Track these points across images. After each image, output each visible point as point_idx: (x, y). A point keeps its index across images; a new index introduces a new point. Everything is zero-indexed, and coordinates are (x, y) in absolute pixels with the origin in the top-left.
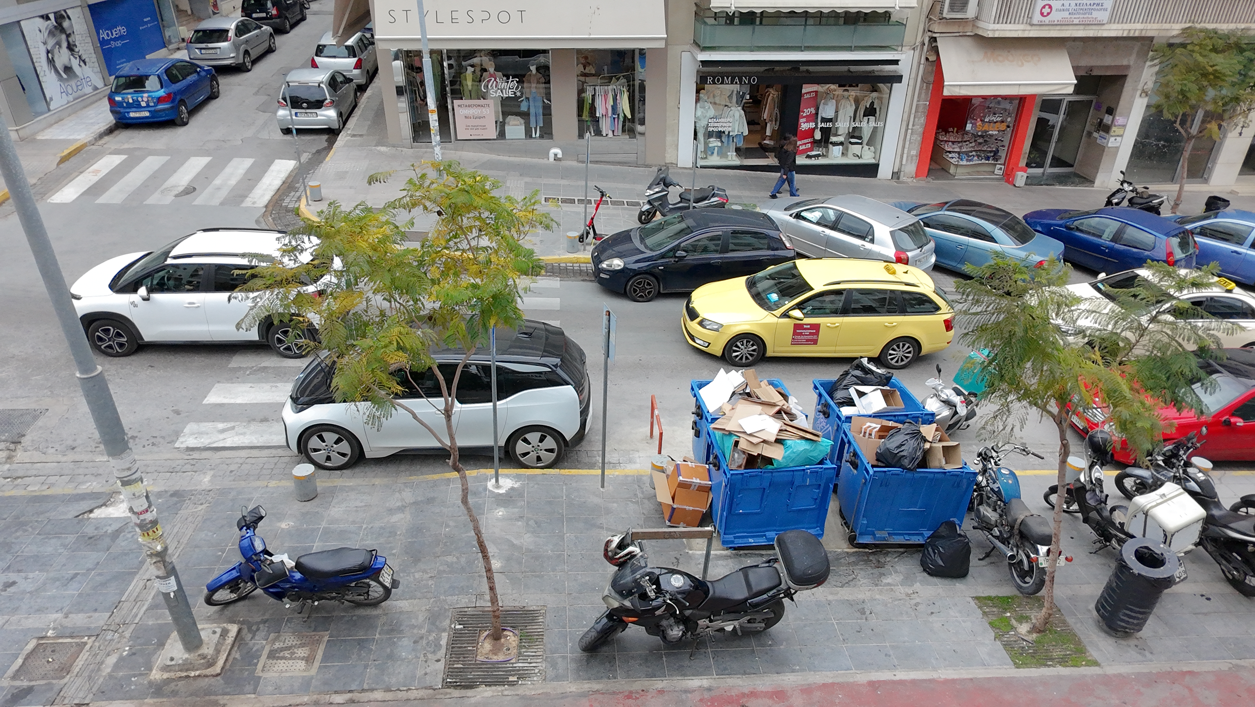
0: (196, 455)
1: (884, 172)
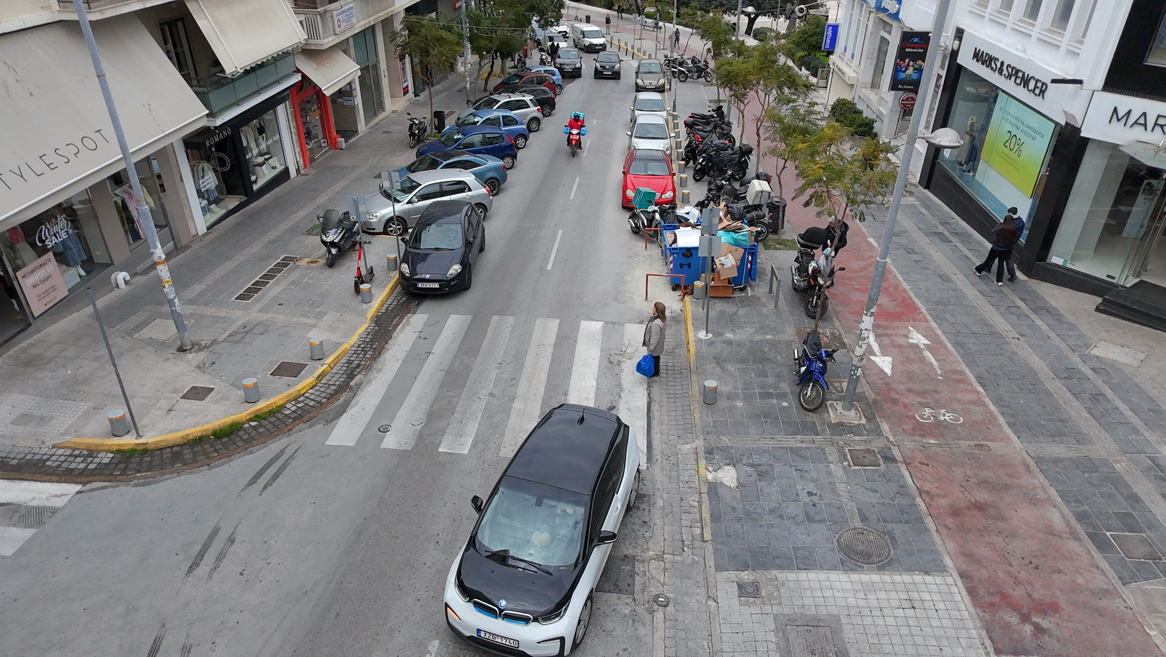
0: (658, 457)
1: (293, 173)
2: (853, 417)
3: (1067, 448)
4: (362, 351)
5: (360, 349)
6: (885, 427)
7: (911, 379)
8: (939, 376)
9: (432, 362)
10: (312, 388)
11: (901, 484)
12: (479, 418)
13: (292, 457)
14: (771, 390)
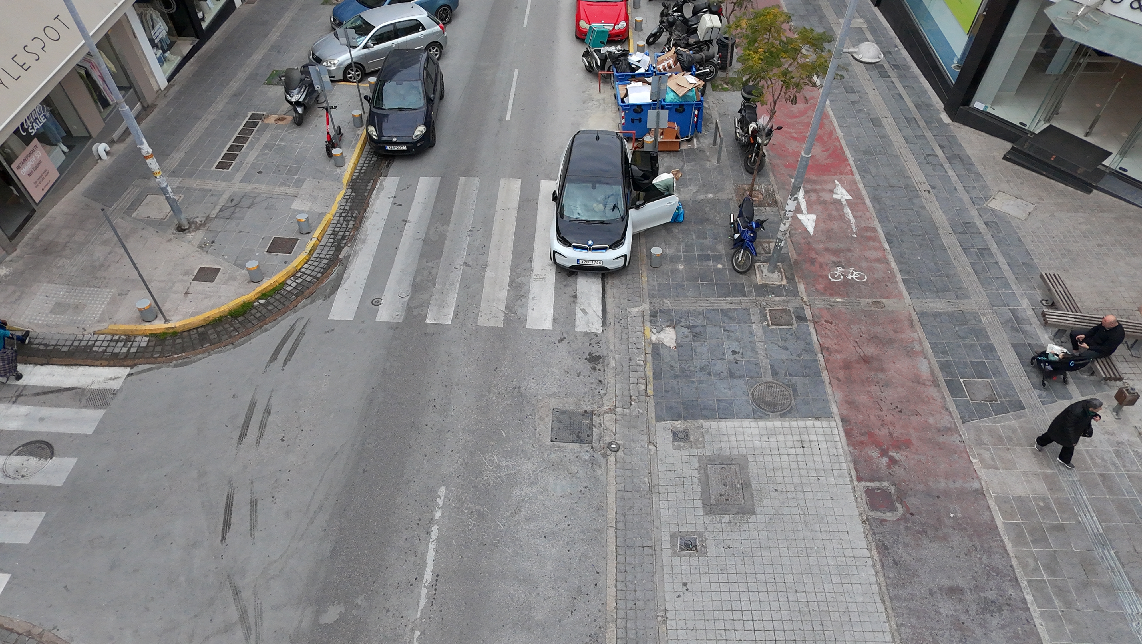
0: (610, 321)
2: (776, 279)
3: (947, 303)
4: (344, 220)
5: (342, 218)
6: (801, 287)
7: (829, 238)
8: (854, 233)
9: (409, 231)
10: (306, 263)
11: (808, 341)
12: (457, 289)
13: (302, 333)
14: (709, 252)
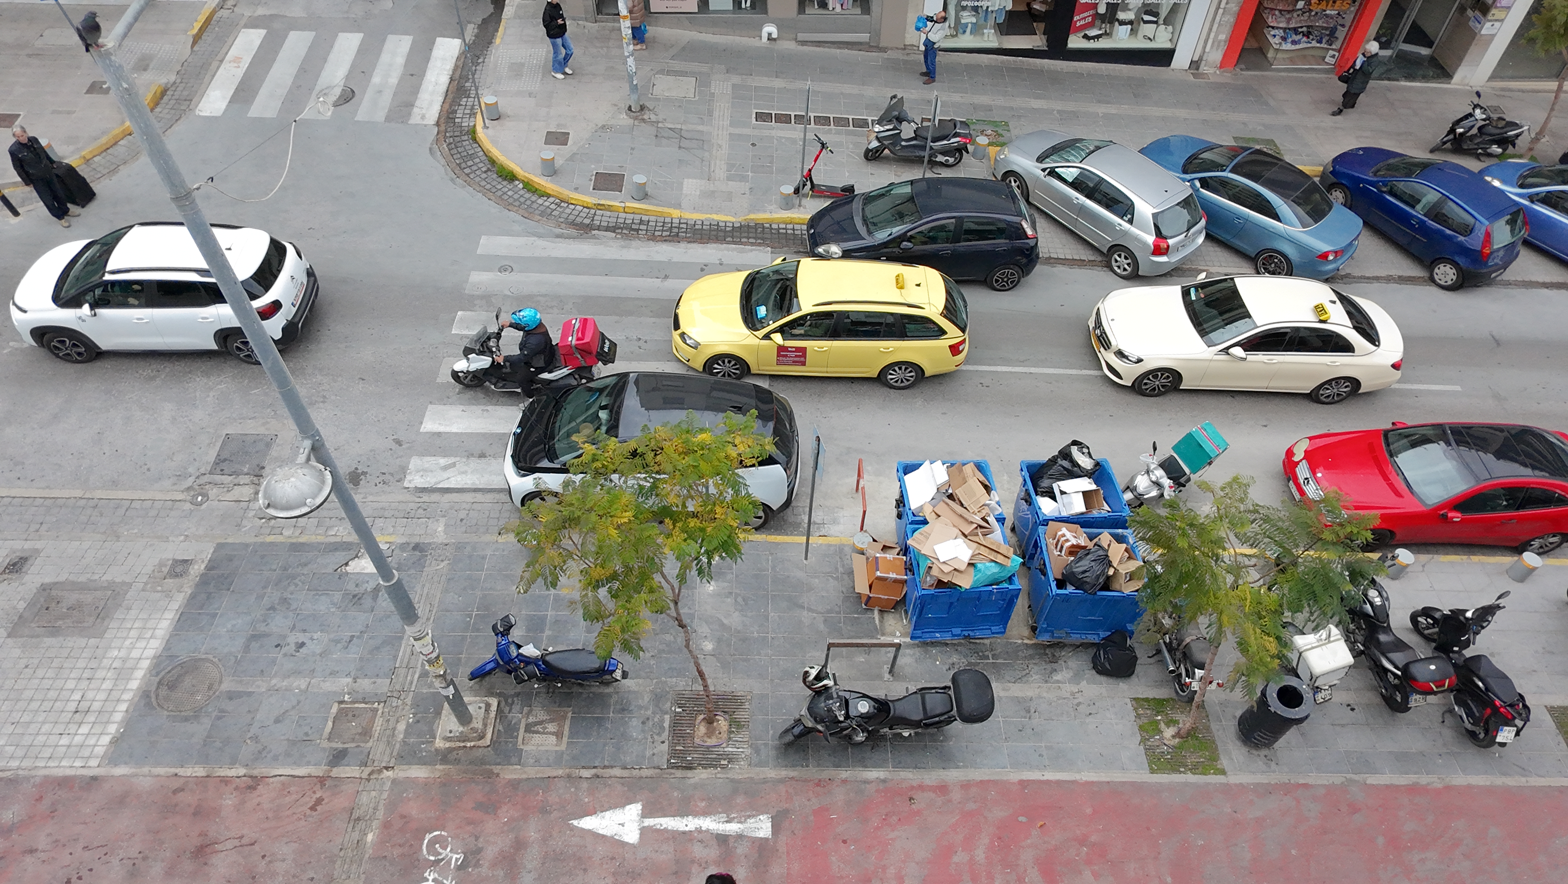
0: (426, 498)
1: (1181, 60)
2: (452, 730)
4: (672, 227)
5: (676, 225)
6: (419, 772)
10: (583, 207)
